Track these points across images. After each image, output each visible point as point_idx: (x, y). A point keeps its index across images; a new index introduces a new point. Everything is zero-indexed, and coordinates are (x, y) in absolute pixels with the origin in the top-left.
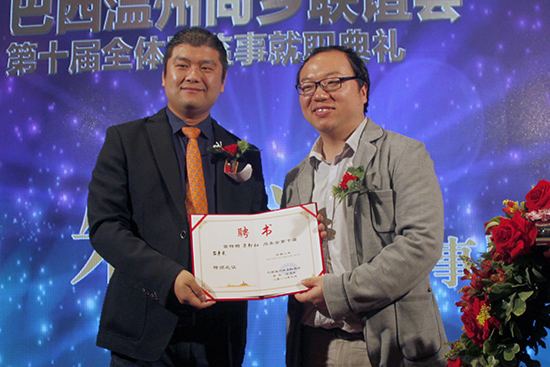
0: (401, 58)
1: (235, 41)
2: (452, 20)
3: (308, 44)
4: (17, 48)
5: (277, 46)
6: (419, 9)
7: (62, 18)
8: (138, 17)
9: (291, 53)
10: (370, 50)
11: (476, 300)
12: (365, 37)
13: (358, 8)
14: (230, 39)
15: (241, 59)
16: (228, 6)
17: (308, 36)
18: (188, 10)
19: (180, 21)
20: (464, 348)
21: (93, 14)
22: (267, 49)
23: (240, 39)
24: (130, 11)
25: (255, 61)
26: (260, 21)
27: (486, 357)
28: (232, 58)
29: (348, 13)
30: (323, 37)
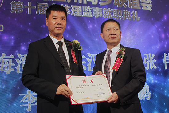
0: (139, 20)
1: (93, 9)
2: (150, 10)
3: (114, 13)
4: (15, 3)
5: (106, 12)
6: (142, 6)
9: (110, 15)
10: (131, 16)
12: (129, 12)
13: (127, 4)
15: (95, 15)
17: (114, 11)
19: (75, 1)
22: (103, 13)
25: (99, 16)
26: (100, 4)
28: (92, 15)
29: (124, 5)
30: (118, 11)
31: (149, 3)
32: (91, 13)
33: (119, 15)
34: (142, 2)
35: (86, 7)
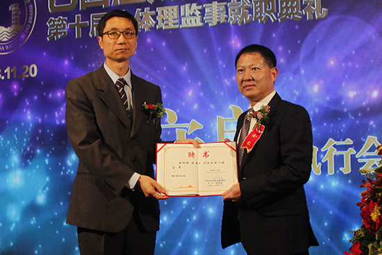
0: (324, 16)
1: (204, 9)
3: (256, 8)
4: (54, 21)
5: (234, 11)
9: (244, 15)
10: (301, 10)
11: (371, 201)
12: (297, 1)
14: (200, 7)
15: (208, 21)
17: (256, 4)
20: (363, 235)
22: (227, 14)
23: (207, 7)
25: (219, 23)
27: (378, 242)
28: (203, 21)
30: (267, 3)
32: (198, 18)
33: (269, 12)
35: (187, 6)
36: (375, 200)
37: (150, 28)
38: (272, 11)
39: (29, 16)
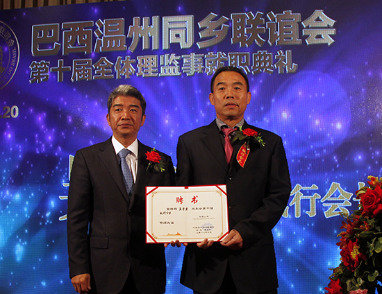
0: (294, 70)
1: (183, 59)
2: (329, 44)
3: (231, 61)
4: (37, 65)
5: (211, 62)
6: (307, 37)
7: (66, 44)
8: (117, 43)
10: (273, 65)
11: (350, 241)
12: (270, 55)
13: (265, 36)
14: (179, 58)
15: (186, 71)
16: (178, 36)
17: (231, 56)
18: (151, 38)
19: (145, 46)
20: (342, 272)
21: (87, 41)
22: (204, 65)
23: (185, 58)
24: (111, 39)
25: (196, 73)
26: (199, 45)
27: (356, 278)
28: (180, 70)
29: (258, 39)
30: (241, 56)
31: (329, 27)
32: (177, 68)
33: (243, 65)
34: (308, 27)
35: (166, 56)
36: (354, 241)
37: (130, 75)
38: (247, 64)
39: (12, 58)
